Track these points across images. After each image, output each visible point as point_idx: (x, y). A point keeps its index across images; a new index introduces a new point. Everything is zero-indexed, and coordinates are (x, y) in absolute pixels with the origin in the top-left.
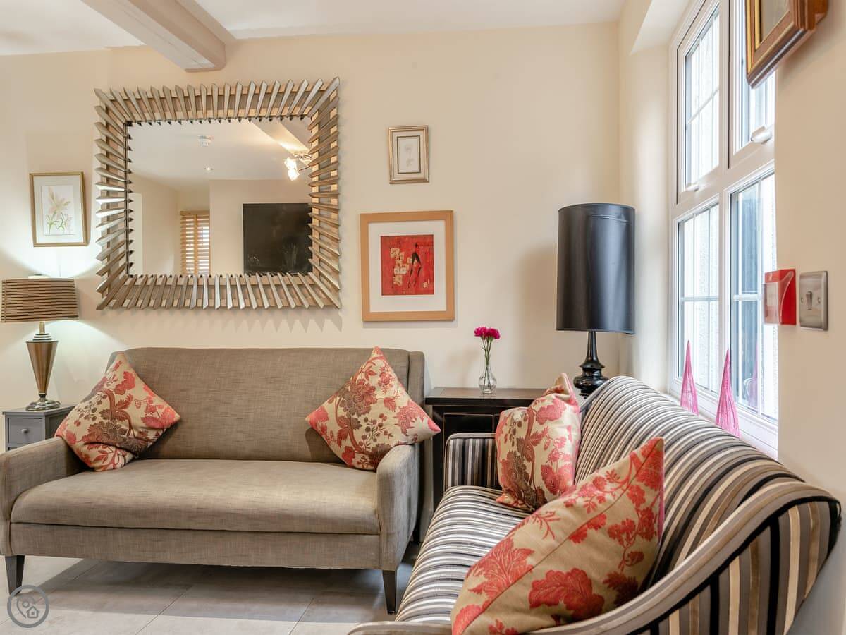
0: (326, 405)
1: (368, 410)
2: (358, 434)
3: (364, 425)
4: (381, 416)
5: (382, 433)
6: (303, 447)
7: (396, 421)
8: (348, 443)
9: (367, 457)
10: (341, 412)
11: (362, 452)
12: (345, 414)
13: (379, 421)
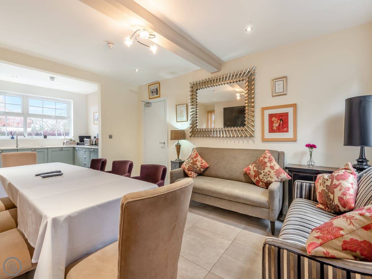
0: (250, 166)
1: (264, 169)
2: (261, 176)
3: (263, 174)
4: (269, 171)
5: (269, 177)
6: (243, 178)
7: (275, 173)
8: (257, 178)
9: (264, 184)
10: (255, 169)
11: (262, 182)
12: (256, 170)
13: (268, 173)
